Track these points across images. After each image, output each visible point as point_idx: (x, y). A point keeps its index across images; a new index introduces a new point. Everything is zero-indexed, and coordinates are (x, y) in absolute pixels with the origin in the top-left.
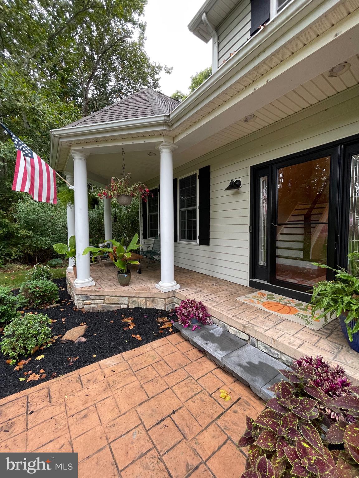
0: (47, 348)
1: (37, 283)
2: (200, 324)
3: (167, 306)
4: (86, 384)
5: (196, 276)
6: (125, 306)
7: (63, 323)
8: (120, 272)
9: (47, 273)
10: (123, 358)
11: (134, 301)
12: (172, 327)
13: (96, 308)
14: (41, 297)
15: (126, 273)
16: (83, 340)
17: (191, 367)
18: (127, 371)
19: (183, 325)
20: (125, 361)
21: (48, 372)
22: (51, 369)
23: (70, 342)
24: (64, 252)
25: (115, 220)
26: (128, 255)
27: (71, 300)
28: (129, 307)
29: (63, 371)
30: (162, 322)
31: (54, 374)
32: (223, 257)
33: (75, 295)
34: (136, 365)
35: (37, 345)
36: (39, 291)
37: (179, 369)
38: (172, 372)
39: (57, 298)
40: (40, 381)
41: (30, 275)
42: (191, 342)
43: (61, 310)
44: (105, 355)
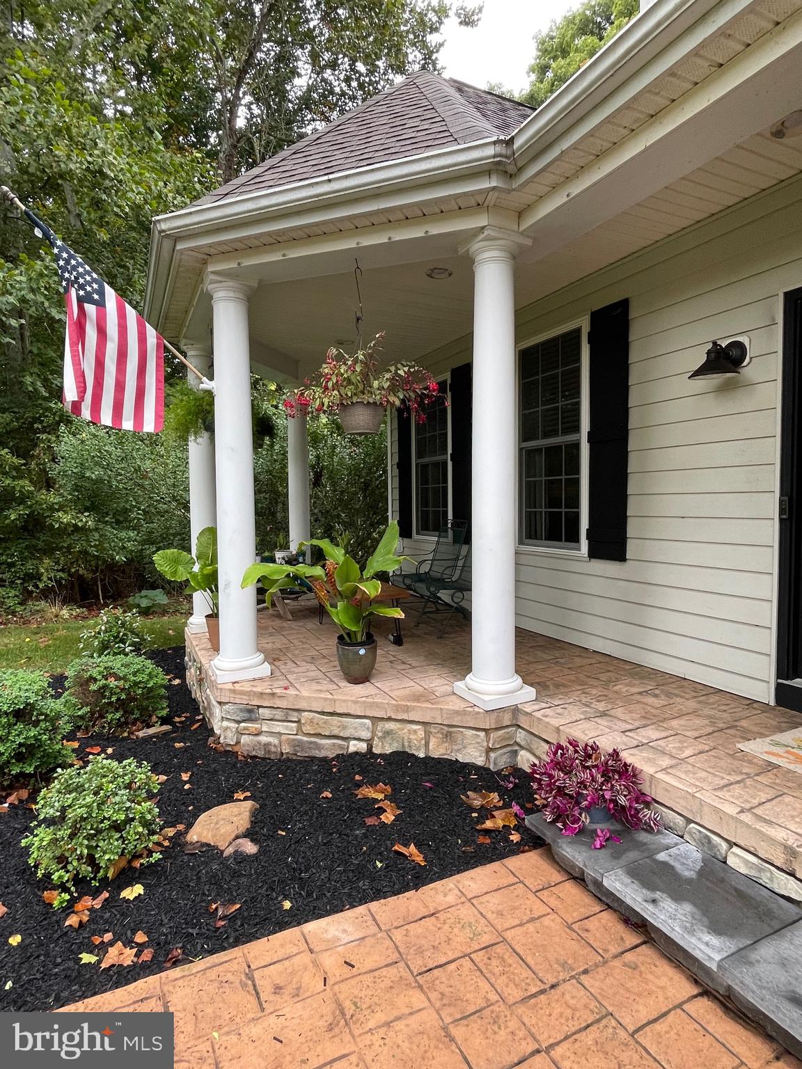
0: (151, 865)
1: (110, 664)
2: (618, 827)
3: (492, 755)
4: (272, 997)
5: (578, 661)
6: (362, 747)
7: (187, 787)
8: (345, 640)
9: (133, 632)
10: (374, 920)
11: (388, 733)
12: (517, 828)
13: (275, 746)
14: (121, 705)
15: (362, 644)
16: (250, 848)
17: (607, 980)
18: (392, 971)
19: (560, 825)
20: (384, 935)
21: (158, 944)
22: (166, 935)
23: (209, 851)
24: (182, 576)
25: (317, 482)
26: (372, 589)
27: (201, 717)
28: (375, 751)
29: (199, 946)
30: (482, 806)
31: (175, 953)
32: (676, 600)
33: (214, 702)
34: (420, 951)
35: (123, 854)
36: (117, 687)
37: (564, 981)
38: (543, 992)
39: (163, 709)
40: (137, 970)
41: (90, 637)
42: (591, 887)
43: (177, 745)
44: (319, 904)
